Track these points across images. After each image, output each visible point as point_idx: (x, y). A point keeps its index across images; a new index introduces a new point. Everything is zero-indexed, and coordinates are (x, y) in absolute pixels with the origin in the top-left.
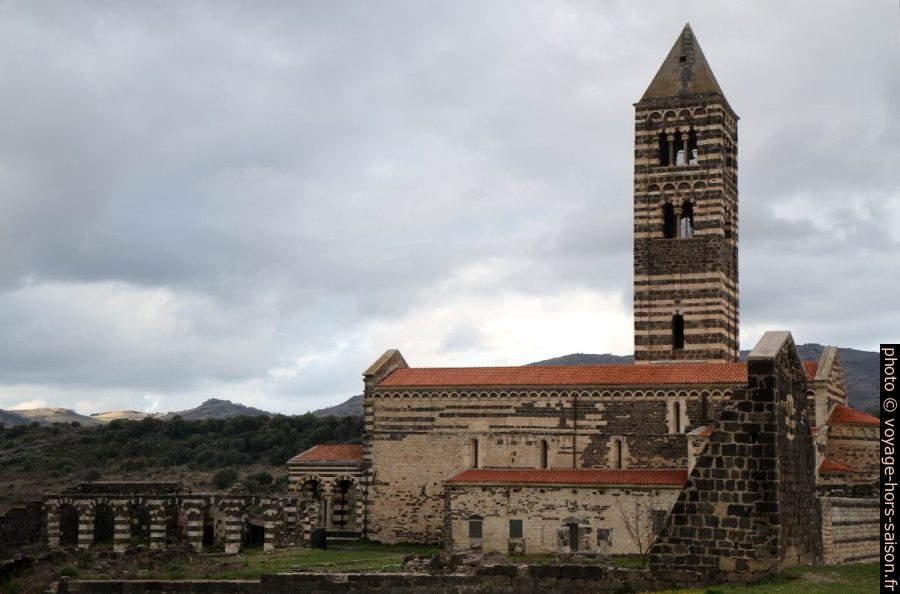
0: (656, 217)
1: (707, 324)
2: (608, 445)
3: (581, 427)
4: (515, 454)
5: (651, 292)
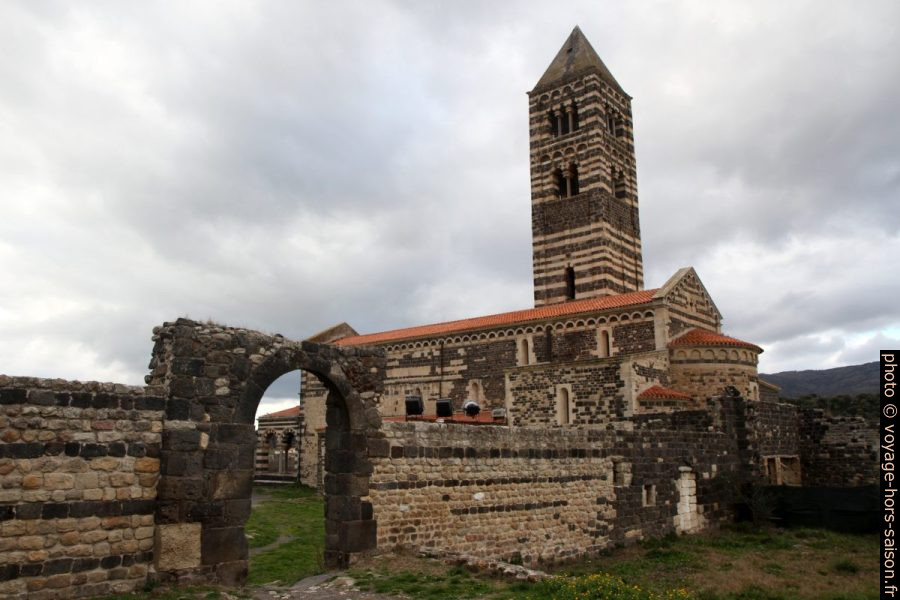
0: (548, 183)
1: (593, 271)
2: (468, 388)
3: (447, 373)
4: (397, 403)
5: (547, 251)
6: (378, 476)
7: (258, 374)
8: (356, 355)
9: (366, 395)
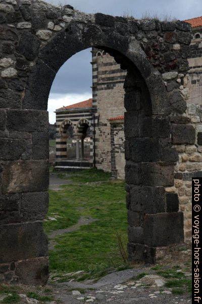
6: (183, 165)
7: (47, 52)
8: (157, 30)
9: (168, 75)
